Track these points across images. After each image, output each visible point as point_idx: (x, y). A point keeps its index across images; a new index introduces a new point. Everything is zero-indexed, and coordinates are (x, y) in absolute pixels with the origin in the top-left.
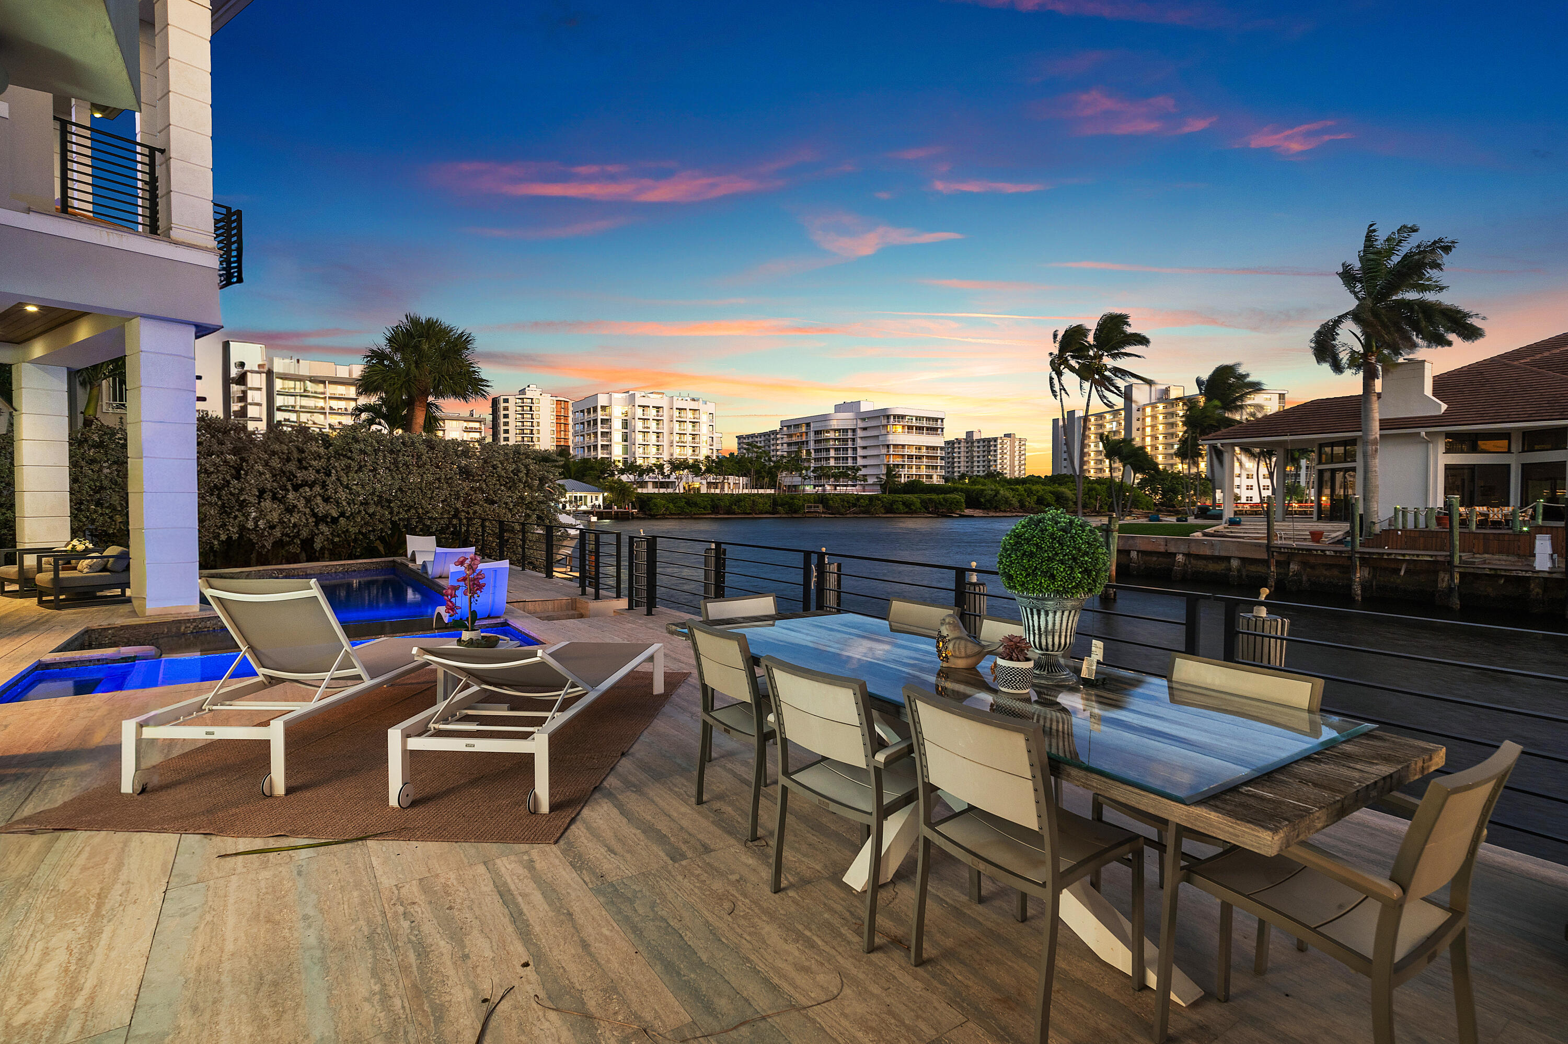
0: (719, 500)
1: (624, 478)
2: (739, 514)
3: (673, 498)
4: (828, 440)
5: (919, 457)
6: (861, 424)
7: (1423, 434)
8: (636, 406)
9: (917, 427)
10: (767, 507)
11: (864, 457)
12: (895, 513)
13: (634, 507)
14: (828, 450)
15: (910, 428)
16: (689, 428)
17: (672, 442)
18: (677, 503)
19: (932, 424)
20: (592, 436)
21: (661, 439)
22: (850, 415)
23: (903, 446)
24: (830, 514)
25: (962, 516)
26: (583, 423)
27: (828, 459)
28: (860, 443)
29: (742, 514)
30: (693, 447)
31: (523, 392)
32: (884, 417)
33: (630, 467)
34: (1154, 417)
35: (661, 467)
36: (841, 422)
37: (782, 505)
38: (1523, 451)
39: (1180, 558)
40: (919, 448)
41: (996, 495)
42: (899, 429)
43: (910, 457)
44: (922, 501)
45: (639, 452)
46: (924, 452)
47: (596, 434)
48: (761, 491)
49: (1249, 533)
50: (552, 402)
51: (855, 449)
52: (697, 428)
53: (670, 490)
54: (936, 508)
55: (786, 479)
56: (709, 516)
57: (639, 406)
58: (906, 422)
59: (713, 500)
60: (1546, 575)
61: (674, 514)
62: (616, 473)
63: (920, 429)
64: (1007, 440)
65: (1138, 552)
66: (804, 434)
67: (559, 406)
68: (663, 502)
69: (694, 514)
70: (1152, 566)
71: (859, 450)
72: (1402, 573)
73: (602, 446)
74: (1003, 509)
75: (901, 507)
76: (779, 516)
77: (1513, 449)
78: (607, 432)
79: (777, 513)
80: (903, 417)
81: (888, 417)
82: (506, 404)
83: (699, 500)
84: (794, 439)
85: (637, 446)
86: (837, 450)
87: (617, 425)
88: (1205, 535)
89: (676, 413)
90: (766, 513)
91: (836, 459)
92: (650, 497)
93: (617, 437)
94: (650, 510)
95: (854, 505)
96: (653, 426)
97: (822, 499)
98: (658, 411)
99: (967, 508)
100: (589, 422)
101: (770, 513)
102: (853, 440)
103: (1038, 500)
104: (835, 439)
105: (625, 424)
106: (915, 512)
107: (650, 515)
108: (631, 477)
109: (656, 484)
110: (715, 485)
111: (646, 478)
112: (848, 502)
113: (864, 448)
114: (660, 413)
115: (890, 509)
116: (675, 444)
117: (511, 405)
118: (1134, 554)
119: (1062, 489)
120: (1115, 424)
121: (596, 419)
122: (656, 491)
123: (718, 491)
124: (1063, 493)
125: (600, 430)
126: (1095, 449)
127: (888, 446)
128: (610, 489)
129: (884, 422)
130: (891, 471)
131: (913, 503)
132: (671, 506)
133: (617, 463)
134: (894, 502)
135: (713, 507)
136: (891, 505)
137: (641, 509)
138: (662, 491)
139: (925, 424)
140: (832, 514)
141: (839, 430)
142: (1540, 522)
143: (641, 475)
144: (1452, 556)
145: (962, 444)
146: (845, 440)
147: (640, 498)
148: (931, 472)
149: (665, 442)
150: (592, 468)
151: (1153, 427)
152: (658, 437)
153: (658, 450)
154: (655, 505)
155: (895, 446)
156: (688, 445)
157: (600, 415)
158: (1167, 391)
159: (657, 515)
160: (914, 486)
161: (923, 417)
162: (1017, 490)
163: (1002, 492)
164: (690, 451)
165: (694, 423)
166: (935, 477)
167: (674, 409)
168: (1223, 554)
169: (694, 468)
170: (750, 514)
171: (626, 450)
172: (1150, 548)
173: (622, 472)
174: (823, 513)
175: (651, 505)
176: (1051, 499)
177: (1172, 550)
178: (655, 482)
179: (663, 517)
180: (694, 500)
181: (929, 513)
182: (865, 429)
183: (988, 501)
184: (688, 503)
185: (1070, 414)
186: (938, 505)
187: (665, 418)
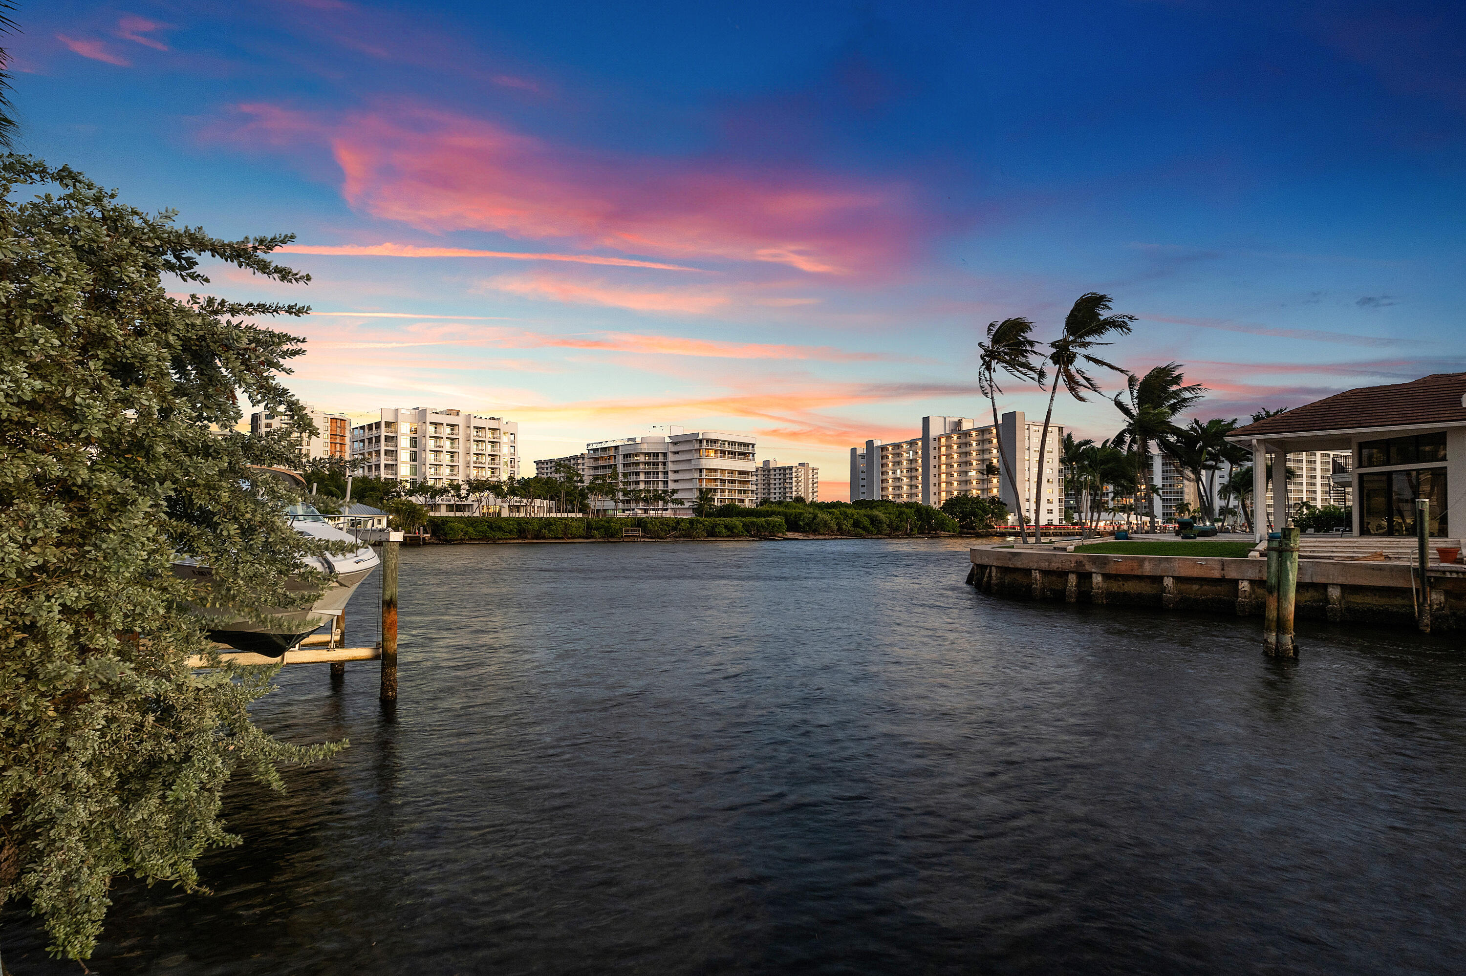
0: (527, 523)
1: (415, 499)
2: (549, 538)
3: (472, 522)
4: (637, 464)
5: (732, 482)
6: (672, 448)
8: (428, 423)
9: (729, 452)
10: (582, 532)
11: (676, 481)
12: (717, 536)
13: (425, 532)
14: (638, 474)
15: (723, 452)
16: (488, 448)
17: (469, 463)
18: (477, 526)
19: (743, 449)
20: (374, 454)
21: (455, 458)
23: (716, 470)
24: (648, 538)
25: (785, 539)
26: (363, 441)
27: (638, 483)
28: (671, 467)
29: (552, 538)
30: (493, 469)
32: (697, 441)
33: (419, 488)
34: (949, 447)
35: (457, 488)
36: (652, 447)
37: (597, 529)
40: (731, 472)
41: (814, 518)
42: (712, 453)
43: (723, 481)
44: (744, 524)
45: (430, 472)
46: (736, 477)
47: (378, 453)
49: (1318, 552)
50: (326, 420)
51: (666, 473)
52: (497, 448)
53: (466, 514)
54: (758, 531)
55: (596, 502)
56: (515, 541)
57: (431, 423)
58: (718, 447)
59: (519, 524)
61: (475, 539)
62: (403, 494)
63: (732, 453)
64: (801, 469)
66: (612, 458)
67: (334, 425)
68: (462, 526)
69: (499, 539)
70: (1192, 596)
71: (670, 473)
73: (386, 465)
74: (822, 532)
75: (723, 530)
76: (594, 540)
78: (393, 451)
79: (592, 537)
80: (715, 441)
81: (701, 441)
83: (503, 524)
85: (428, 466)
86: (646, 473)
87: (404, 442)
89: (474, 432)
90: (580, 537)
91: (646, 482)
92: (445, 521)
93: (404, 456)
94: (446, 534)
95: (675, 529)
96: (447, 445)
97: (639, 523)
98: (452, 430)
99: (788, 531)
100: (370, 440)
101: (584, 538)
102: (664, 464)
103: (854, 523)
104: (645, 463)
105: (414, 442)
106: (738, 536)
107: (446, 540)
108: (421, 498)
109: (450, 508)
110: (518, 509)
111: (439, 501)
112: (667, 526)
113: (676, 472)
114: (455, 432)
115: (712, 533)
116: (472, 465)
118: (1167, 582)
119: (875, 512)
120: (911, 452)
121: (379, 436)
122: (451, 514)
123: (522, 515)
124: (877, 516)
125: (383, 448)
126: (893, 476)
127: (701, 470)
128: (397, 511)
129: (697, 446)
130: (705, 495)
131: (735, 527)
132: (471, 529)
133: (404, 483)
134: (716, 525)
135: (520, 531)
136: (712, 527)
137: (434, 534)
138: (458, 514)
139: (737, 449)
140: (651, 538)
141: (649, 454)
143: (433, 497)
145: (759, 472)
146: (656, 464)
147: (433, 522)
148: (743, 496)
149: (461, 462)
150: (373, 489)
151: (948, 456)
152: (452, 457)
153: (452, 470)
154: (452, 529)
155: (710, 470)
156: (487, 466)
157: (384, 433)
158: (959, 423)
159: (453, 541)
160: (729, 510)
161: (735, 443)
162: (834, 513)
163: (820, 515)
164: (489, 473)
165: (493, 443)
166: (747, 501)
167: (472, 427)
168: (1318, 580)
169: (496, 489)
170: (562, 538)
171: (414, 470)
172: (1197, 574)
173: (411, 493)
174: (643, 537)
175: (447, 530)
176: (866, 522)
177: (1232, 574)
178: (447, 505)
179: (461, 542)
180: (498, 523)
181: (752, 536)
182: (676, 453)
183: (807, 524)
184: (491, 527)
185: (870, 443)
186: (759, 527)
187: (461, 437)
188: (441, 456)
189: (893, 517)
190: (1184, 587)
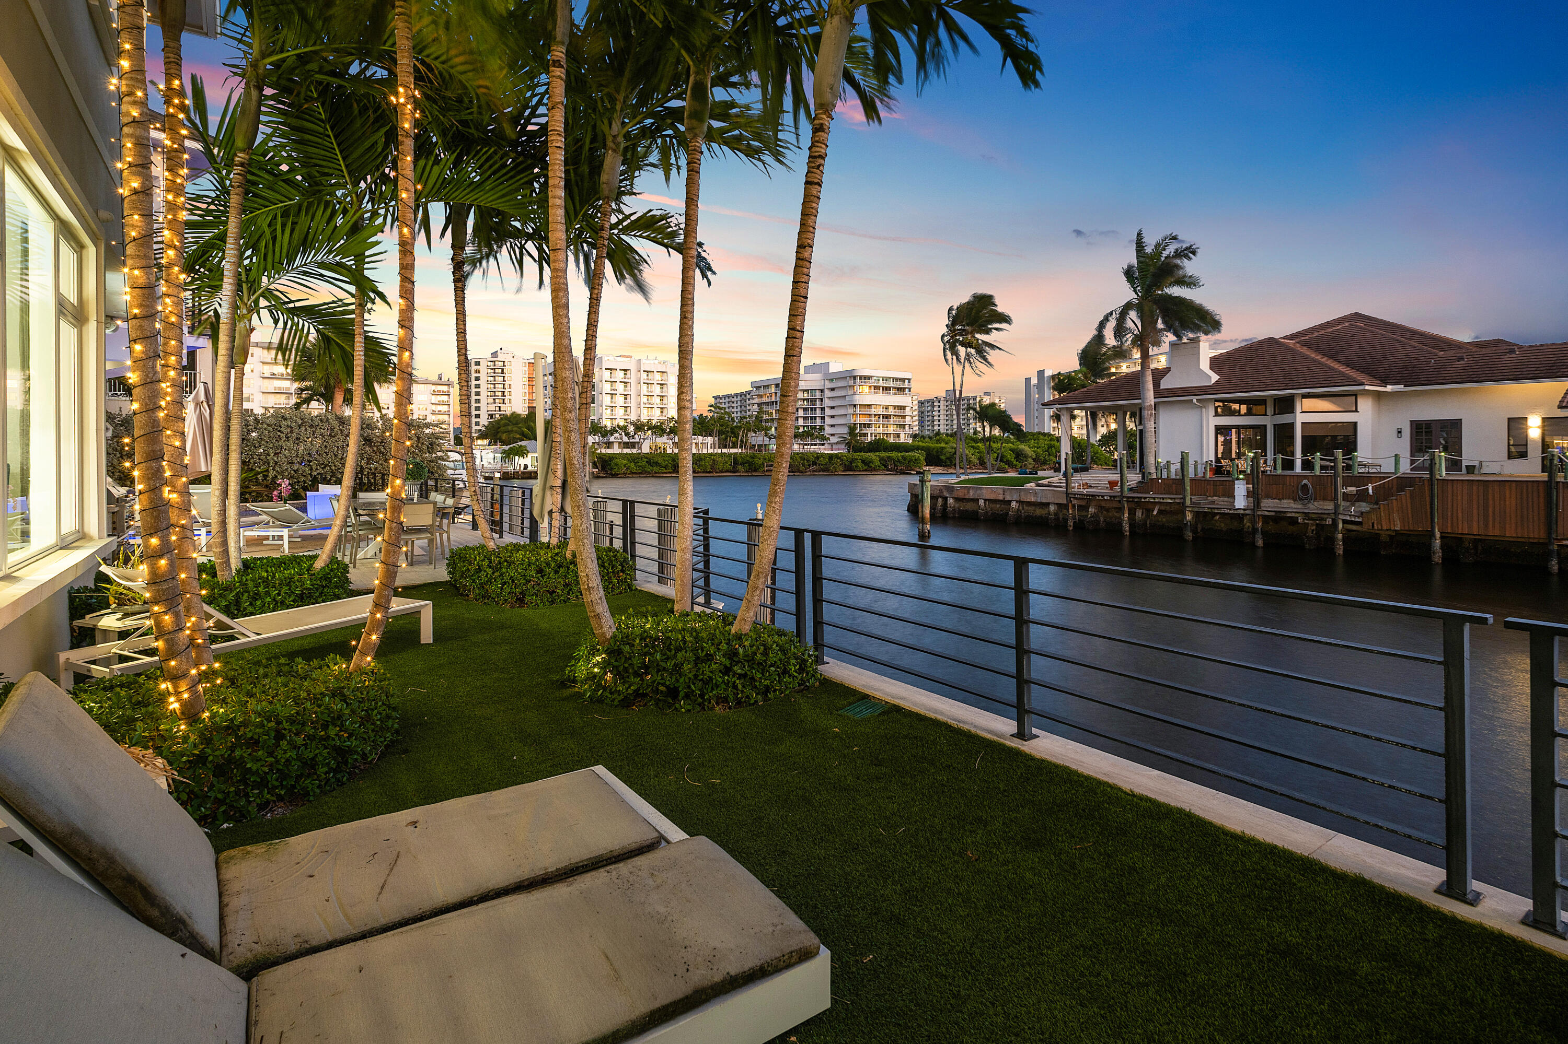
1: (590, 439)
3: (634, 458)
4: (796, 400)
5: (887, 417)
6: (828, 385)
7: (1195, 401)
8: (604, 369)
9: (884, 388)
10: (731, 466)
11: (831, 417)
12: (853, 471)
13: (597, 467)
15: (877, 388)
16: (657, 390)
17: (640, 404)
18: (638, 462)
19: (899, 384)
21: (628, 400)
22: (818, 376)
23: (870, 406)
27: (797, 419)
28: (827, 403)
30: (661, 409)
31: (495, 354)
32: (851, 378)
33: (597, 428)
35: (626, 428)
36: (809, 383)
37: (743, 464)
38: (1275, 414)
39: (1014, 504)
40: (886, 407)
42: (866, 389)
43: (877, 416)
44: (881, 459)
45: (606, 413)
46: (891, 411)
48: (725, 451)
50: (523, 365)
51: (823, 409)
52: (665, 389)
53: (634, 451)
54: (895, 465)
55: (756, 439)
56: (667, 475)
57: (606, 369)
58: (873, 383)
60: (1242, 512)
61: (634, 473)
63: (887, 389)
65: (985, 500)
66: (774, 395)
67: (531, 368)
68: (625, 462)
69: (656, 473)
70: (995, 511)
71: (826, 409)
72: (1155, 513)
75: (860, 465)
76: (737, 474)
77: (1268, 413)
79: (736, 471)
80: (870, 378)
81: (855, 378)
82: (477, 367)
83: (660, 460)
84: (765, 399)
85: (604, 407)
86: (805, 410)
88: (1038, 485)
89: (644, 375)
90: (727, 471)
91: (805, 418)
92: (612, 457)
94: (612, 469)
95: (814, 463)
96: (620, 388)
98: (625, 374)
99: (927, 465)
101: (731, 472)
102: (822, 400)
104: (804, 400)
106: (874, 469)
107: (611, 474)
108: (596, 437)
109: (621, 445)
111: (611, 438)
112: (808, 461)
113: (832, 408)
114: (628, 376)
115: (849, 467)
116: (642, 405)
117: (483, 368)
118: (981, 502)
122: (619, 451)
124: (1023, 450)
127: (855, 406)
129: (851, 382)
130: (856, 430)
131: (872, 462)
132: (632, 465)
134: (857, 460)
135: (673, 466)
136: (851, 462)
137: (604, 468)
138: (625, 451)
139: (891, 384)
141: (808, 390)
142: (1279, 471)
143: (606, 436)
144: (1184, 498)
145: (942, 403)
146: (814, 400)
147: (605, 458)
148: (899, 431)
149: (633, 404)
152: (625, 398)
153: (626, 411)
154: (616, 465)
155: (862, 405)
156: (655, 406)
159: (617, 474)
160: (878, 445)
161: (890, 378)
162: (978, 448)
164: (658, 412)
165: (661, 384)
166: (902, 436)
167: (642, 371)
168: (1044, 501)
169: (659, 429)
170: (712, 472)
172: (992, 497)
175: (613, 465)
176: (1011, 456)
177: (1008, 498)
178: (620, 443)
179: (625, 476)
180: (656, 460)
181: (888, 470)
182: (833, 389)
183: (948, 458)
184: (649, 463)
185: (1041, 373)
186: (896, 462)
187: (633, 380)
188: (616, 398)
189: (1040, 451)
190: (992, 505)
